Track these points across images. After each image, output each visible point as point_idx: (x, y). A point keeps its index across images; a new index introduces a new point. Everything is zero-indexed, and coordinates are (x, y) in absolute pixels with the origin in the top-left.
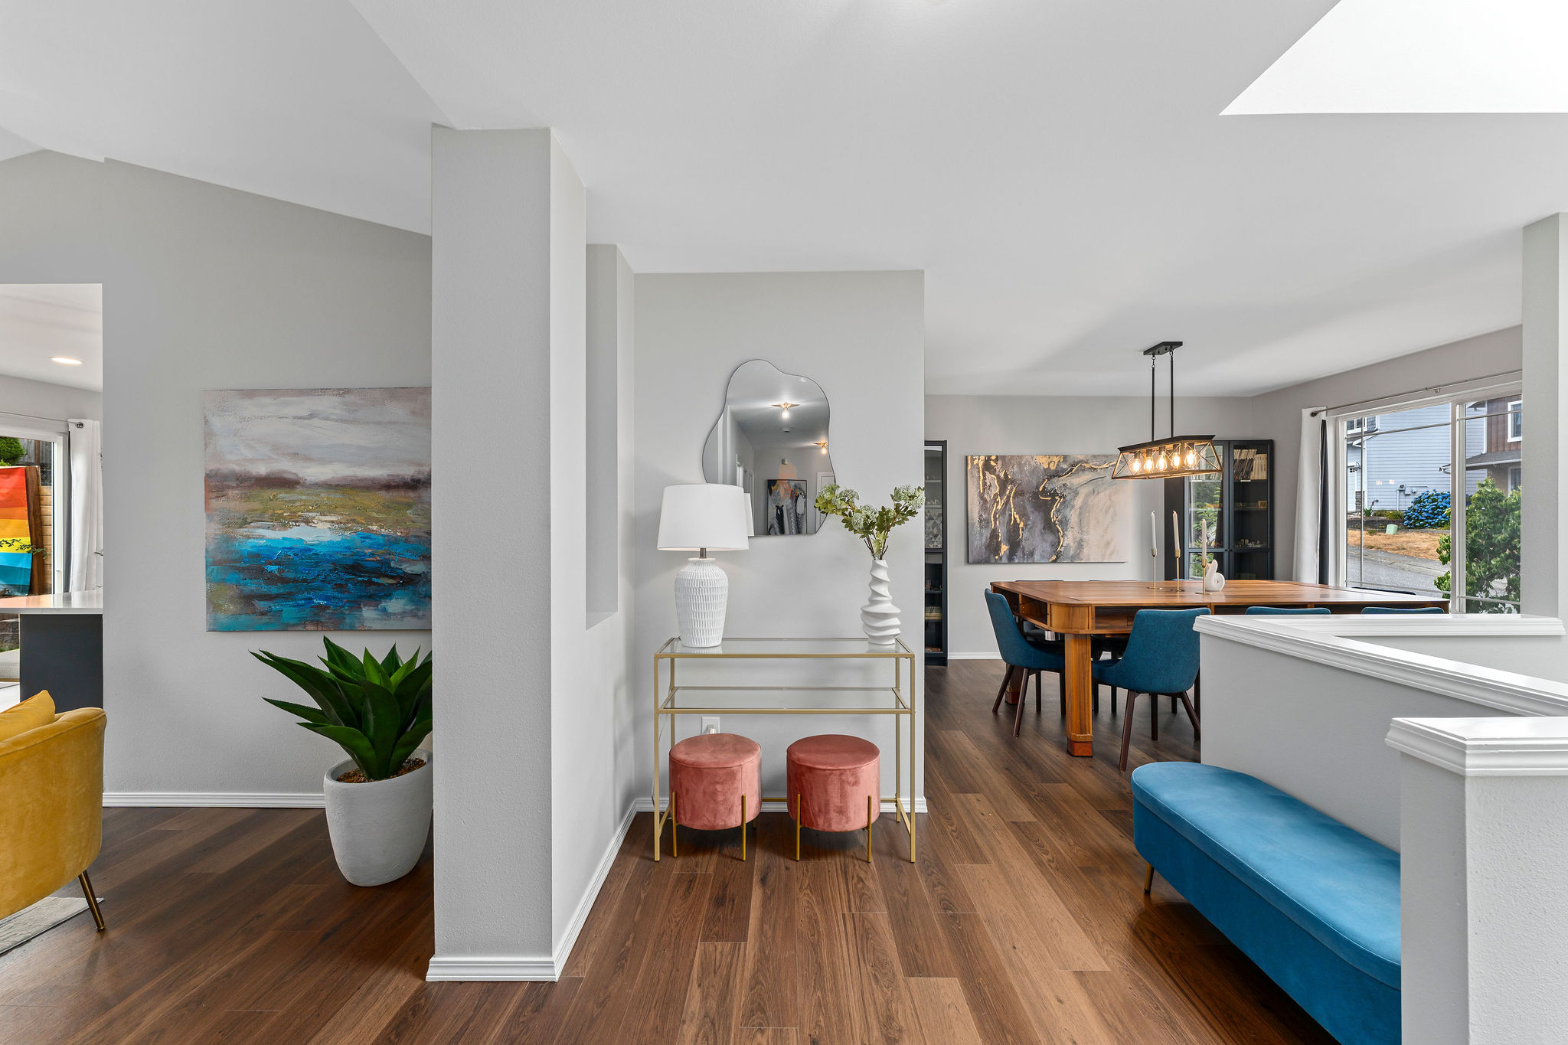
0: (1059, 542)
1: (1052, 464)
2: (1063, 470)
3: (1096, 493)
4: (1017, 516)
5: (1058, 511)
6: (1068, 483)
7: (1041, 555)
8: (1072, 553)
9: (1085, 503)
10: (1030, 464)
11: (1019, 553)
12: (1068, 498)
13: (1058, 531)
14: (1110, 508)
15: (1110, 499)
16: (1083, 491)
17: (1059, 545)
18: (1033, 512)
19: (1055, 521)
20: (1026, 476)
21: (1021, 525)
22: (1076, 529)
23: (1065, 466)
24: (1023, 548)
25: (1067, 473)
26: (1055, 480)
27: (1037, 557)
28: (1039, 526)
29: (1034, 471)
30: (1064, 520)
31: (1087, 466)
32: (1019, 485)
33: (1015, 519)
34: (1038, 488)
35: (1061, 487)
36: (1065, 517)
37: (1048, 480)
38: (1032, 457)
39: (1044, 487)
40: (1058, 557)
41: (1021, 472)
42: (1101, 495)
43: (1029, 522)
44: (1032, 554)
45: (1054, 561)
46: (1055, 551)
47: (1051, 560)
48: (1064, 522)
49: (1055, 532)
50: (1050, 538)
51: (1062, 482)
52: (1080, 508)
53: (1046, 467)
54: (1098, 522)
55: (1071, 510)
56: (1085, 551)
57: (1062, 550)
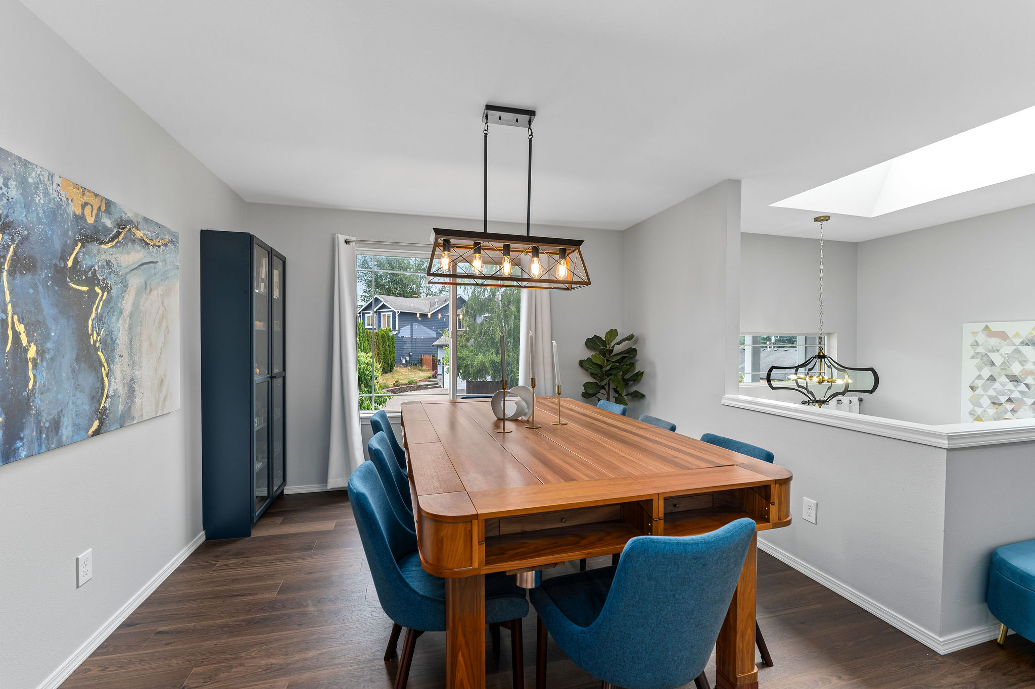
0: (103, 389)
1: (88, 209)
2: (107, 230)
3: (148, 289)
4: (21, 328)
5: (99, 318)
6: (113, 261)
7: (74, 425)
8: (121, 408)
9: (136, 305)
10: (46, 194)
11: (29, 432)
12: (114, 292)
13: (101, 365)
14: (163, 318)
15: (163, 303)
16: (135, 282)
17: (102, 394)
18: (55, 319)
19: (95, 342)
20: (39, 218)
21: (32, 353)
22: (126, 358)
23: (108, 223)
24: (39, 414)
25: (112, 240)
26: (94, 247)
27: (66, 431)
28: (69, 355)
29: (55, 213)
30: (109, 340)
31: (139, 234)
32: (24, 239)
33: (16, 335)
34: (64, 259)
35: (103, 267)
36: (110, 333)
37: (83, 246)
38: (51, 176)
39: (76, 261)
40: (101, 423)
41: (27, 206)
42: (154, 293)
43: (49, 345)
44: (56, 425)
45: (97, 433)
46: (97, 410)
47: (90, 432)
48: (109, 344)
49: (96, 366)
50: (87, 380)
51: (104, 257)
52: (131, 315)
53: (79, 212)
54: (151, 345)
55: (118, 320)
56: (137, 400)
57: (107, 405)
